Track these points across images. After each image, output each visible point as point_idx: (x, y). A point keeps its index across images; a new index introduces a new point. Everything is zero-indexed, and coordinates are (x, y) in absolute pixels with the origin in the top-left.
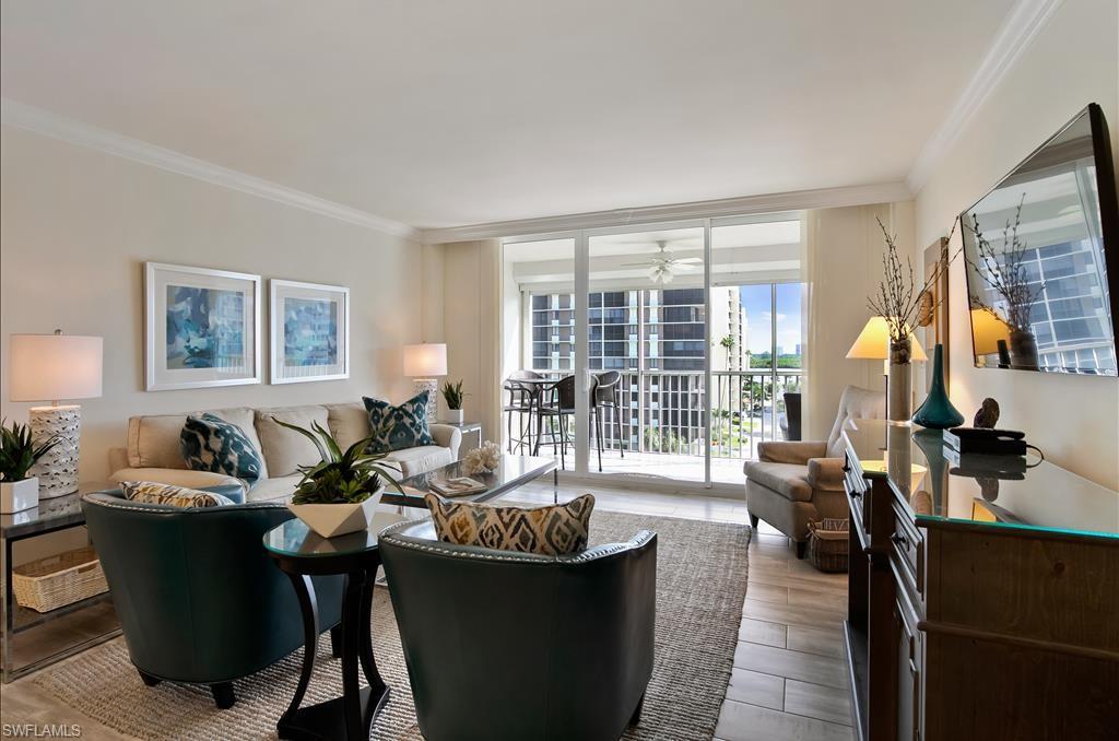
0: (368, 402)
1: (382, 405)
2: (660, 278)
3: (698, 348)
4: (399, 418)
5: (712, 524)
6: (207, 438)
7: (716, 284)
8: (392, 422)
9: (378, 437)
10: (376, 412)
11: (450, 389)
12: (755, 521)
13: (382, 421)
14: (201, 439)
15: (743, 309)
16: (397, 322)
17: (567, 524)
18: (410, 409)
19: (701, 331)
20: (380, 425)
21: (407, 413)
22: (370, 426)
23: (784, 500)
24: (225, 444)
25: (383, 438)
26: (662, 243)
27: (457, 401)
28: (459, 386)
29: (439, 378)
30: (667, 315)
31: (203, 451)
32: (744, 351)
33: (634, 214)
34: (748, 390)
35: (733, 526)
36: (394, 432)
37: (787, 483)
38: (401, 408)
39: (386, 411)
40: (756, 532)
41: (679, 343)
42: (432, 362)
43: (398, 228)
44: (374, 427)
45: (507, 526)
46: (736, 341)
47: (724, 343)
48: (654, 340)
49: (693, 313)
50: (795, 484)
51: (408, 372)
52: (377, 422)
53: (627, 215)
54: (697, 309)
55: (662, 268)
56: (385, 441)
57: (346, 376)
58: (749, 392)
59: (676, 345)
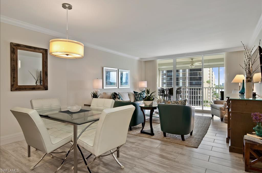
0: (134, 92)
1: (137, 93)
2: (192, 67)
3: (199, 83)
4: (140, 95)
5: (204, 116)
6: (117, 96)
7: (205, 68)
8: (139, 96)
9: (137, 98)
10: (136, 94)
11: (147, 90)
12: (213, 116)
13: (137, 95)
14: (116, 96)
15: (213, 72)
16: (137, 77)
17: (183, 102)
18: (142, 93)
19: (200, 79)
20: (137, 96)
21: (142, 94)
22: (135, 96)
23: (219, 110)
24: (119, 97)
25: (138, 98)
26: (192, 59)
27: (149, 92)
28: (149, 90)
29: (145, 88)
30: (191, 74)
31: (116, 98)
32: (213, 84)
33: (187, 54)
34: (215, 95)
35: (208, 117)
36: (140, 98)
37: (219, 107)
38: (141, 93)
39: (138, 94)
40: (213, 118)
41: (194, 82)
42: (144, 85)
43: (137, 58)
44: (136, 97)
45: (175, 103)
46: (211, 81)
47: (207, 82)
48: (187, 81)
49: (198, 74)
50: (221, 107)
51: (140, 87)
52: (136, 96)
53: (185, 54)
54: (199, 73)
55: (192, 65)
56: (138, 99)
57: (129, 87)
58: (215, 96)
59: (193, 82)
